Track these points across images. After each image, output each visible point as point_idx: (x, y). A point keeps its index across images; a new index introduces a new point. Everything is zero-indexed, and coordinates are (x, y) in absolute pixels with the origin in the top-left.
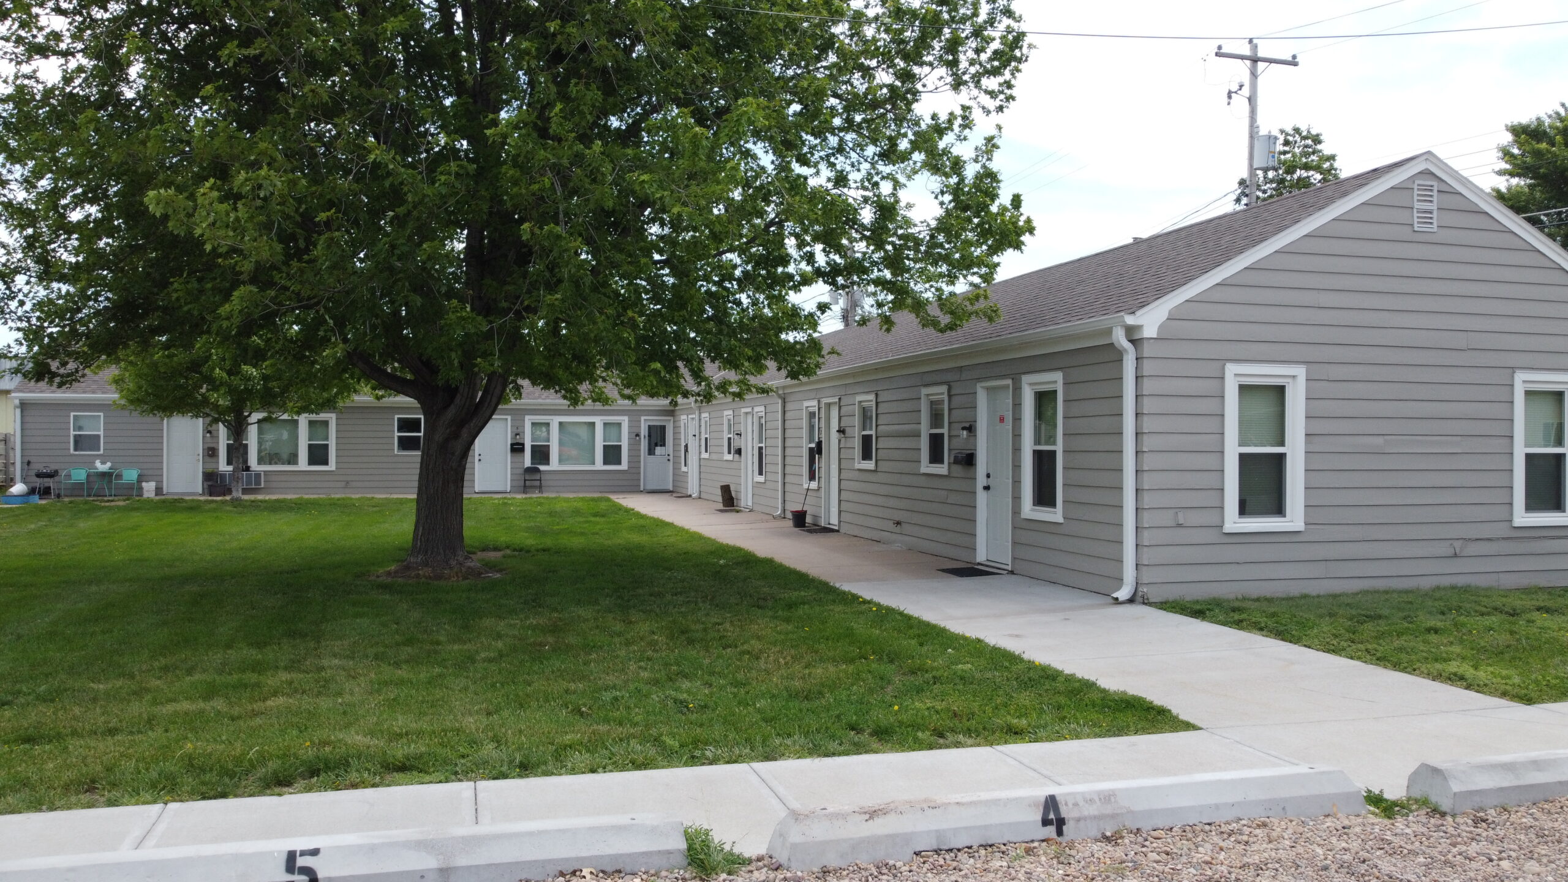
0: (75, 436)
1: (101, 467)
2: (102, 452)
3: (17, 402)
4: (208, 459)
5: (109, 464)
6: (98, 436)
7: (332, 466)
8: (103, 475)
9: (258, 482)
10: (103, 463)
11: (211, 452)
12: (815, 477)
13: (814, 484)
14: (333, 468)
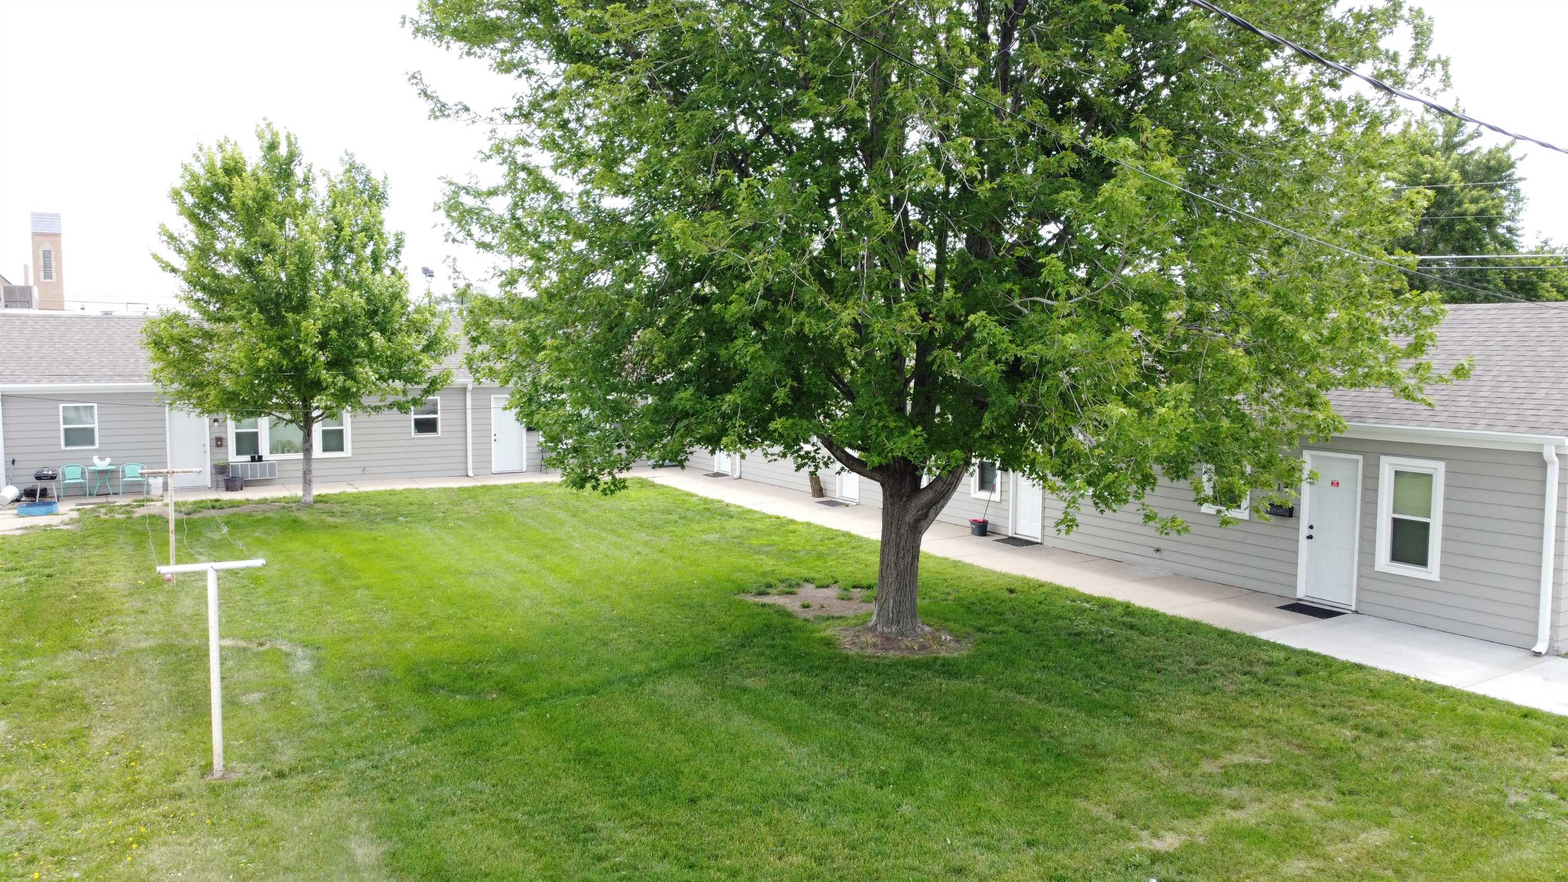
0: (66, 430)
1: (99, 464)
2: (97, 446)
4: (216, 450)
5: (108, 460)
6: (92, 429)
7: (348, 451)
8: (104, 472)
9: (272, 473)
11: (219, 442)
12: (992, 489)
13: (996, 497)
14: (349, 454)
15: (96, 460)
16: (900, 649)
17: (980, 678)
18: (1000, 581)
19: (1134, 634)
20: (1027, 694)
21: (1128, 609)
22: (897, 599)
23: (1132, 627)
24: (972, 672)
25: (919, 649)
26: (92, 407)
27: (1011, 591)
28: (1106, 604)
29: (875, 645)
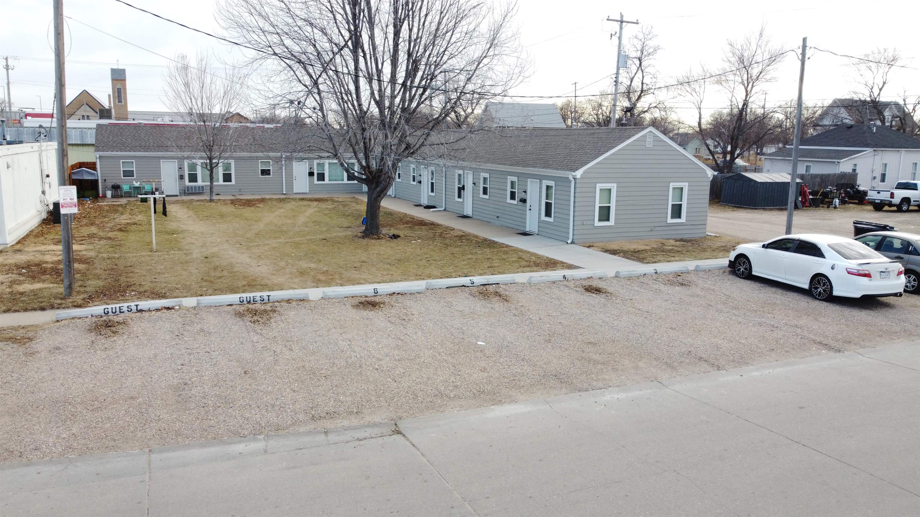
0: (123, 171)
1: (137, 184)
2: (135, 177)
3: (98, 156)
4: (180, 180)
5: (139, 183)
6: (133, 171)
7: (233, 182)
9: (203, 190)
10: (137, 182)
11: (182, 177)
12: (461, 198)
14: (234, 184)
15: (134, 183)
26: (133, 162)
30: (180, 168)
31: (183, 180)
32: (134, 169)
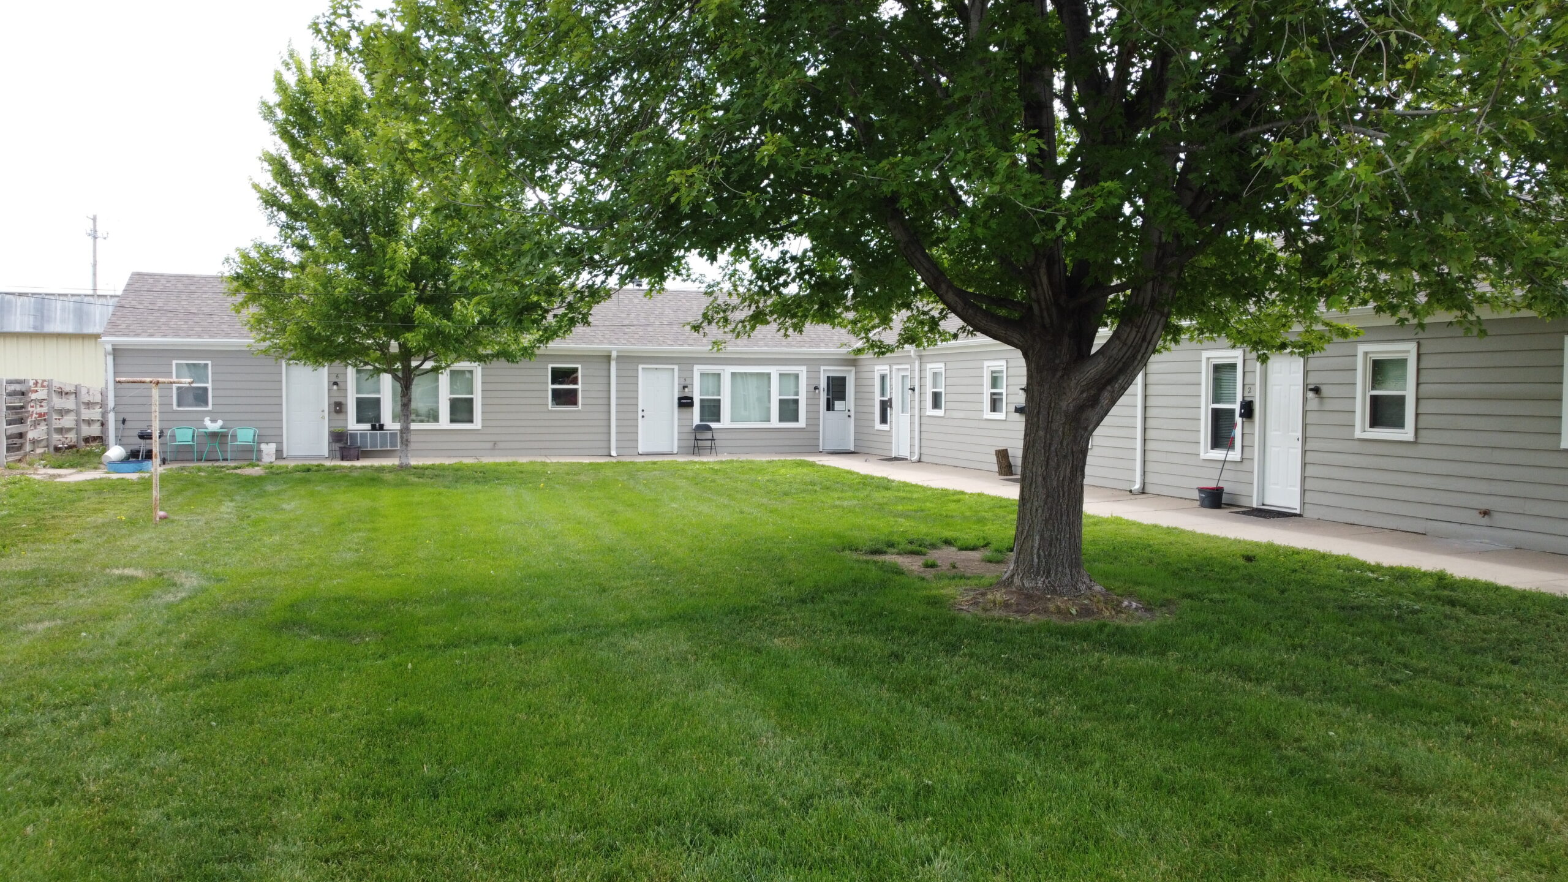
0: (179, 389)
1: (212, 426)
2: (210, 407)
3: (109, 348)
4: (335, 416)
5: (220, 423)
6: (206, 389)
7: (477, 423)
8: (214, 435)
9: (393, 444)
10: (213, 421)
11: (338, 408)
12: (1230, 446)
13: (1235, 455)
14: (479, 426)
15: (207, 422)
16: (1046, 611)
17: (1172, 655)
18: (1233, 548)
19: (1460, 612)
20: (1258, 681)
21: (1441, 580)
22: (1047, 534)
23: (1452, 603)
24: (1161, 647)
25: (1080, 614)
26: (206, 365)
27: (1249, 559)
28: (1403, 575)
29: (1006, 605)
30: (336, 383)
31: (341, 416)
32: (209, 385)
